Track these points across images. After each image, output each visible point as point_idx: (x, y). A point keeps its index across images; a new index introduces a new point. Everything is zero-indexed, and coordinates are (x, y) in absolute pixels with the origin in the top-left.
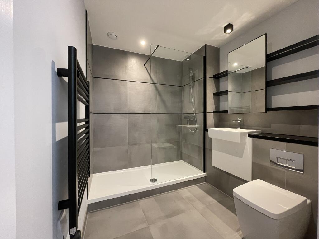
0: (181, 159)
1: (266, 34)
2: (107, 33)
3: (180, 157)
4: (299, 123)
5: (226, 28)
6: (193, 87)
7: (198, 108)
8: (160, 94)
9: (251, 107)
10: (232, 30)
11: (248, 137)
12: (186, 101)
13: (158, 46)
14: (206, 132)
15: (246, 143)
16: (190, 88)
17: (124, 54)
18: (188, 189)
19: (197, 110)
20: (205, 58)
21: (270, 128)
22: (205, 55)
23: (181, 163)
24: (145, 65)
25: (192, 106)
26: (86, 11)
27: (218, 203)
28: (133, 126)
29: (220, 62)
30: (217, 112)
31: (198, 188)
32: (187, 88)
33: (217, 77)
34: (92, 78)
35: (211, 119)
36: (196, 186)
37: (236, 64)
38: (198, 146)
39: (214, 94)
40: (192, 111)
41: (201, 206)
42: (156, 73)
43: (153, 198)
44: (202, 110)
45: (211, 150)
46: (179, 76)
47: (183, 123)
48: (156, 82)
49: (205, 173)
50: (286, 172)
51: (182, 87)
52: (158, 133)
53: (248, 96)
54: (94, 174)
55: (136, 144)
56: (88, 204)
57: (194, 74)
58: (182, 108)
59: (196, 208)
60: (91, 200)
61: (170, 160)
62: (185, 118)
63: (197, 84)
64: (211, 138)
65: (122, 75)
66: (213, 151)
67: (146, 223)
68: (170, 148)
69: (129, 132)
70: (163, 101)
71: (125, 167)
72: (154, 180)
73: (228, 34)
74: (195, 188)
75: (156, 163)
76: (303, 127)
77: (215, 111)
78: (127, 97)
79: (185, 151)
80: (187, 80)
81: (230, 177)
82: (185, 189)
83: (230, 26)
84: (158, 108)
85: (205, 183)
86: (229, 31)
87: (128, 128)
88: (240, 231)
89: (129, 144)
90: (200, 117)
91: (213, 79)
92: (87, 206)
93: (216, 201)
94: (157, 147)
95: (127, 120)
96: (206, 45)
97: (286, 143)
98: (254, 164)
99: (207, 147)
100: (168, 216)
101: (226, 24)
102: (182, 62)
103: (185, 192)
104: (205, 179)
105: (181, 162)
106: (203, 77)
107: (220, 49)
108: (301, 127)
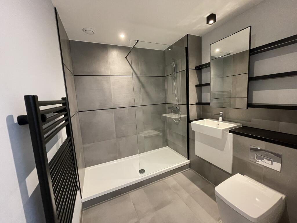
0: (167, 145)
1: (250, 27)
2: (82, 29)
3: (166, 143)
4: (279, 120)
5: (209, 19)
6: (176, 78)
7: (181, 100)
8: (143, 86)
9: (231, 91)
10: (215, 21)
11: (230, 132)
12: (169, 92)
13: (138, 41)
14: (189, 123)
15: (227, 138)
16: (172, 79)
17: (104, 48)
18: (174, 177)
19: (181, 101)
20: (187, 49)
21: (250, 121)
22: (187, 46)
23: (167, 150)
24: (126, 58)
25: (175, 96)
26: (55, 9)
27: (201, 191)
28: (119, 120)
29: (203, 53)
30: (199, 103)
31: (183, 175)
32: (170, 79)
33: (199, 69)
34: (73, 77)
35: (194, 111)
36: (181, 174)
37: (217, 50)
38: (182, 135)
39: (197, 86)
40: (176, 102)
41: (186, 195)
42: (138, 65)
43: (142, 189)
44: (185, 102)
45: (194, 140)
46: (162, 66)
47: (167, 112)
48: (139, 74)
49: (189, 160)
50: (264, 168)
51: (165, 77)
52: (144, 124)
53: (229, 80)
54: (86, 168)
55: (124, 137)
56: (82, 202)
57: (176, 65)
58: (165, 98)
59: (181, 198)
60: (84, 199)
61: (156, 147)
62: (169, 108)
63: (179, 75)
64: (194, 131)
65: (104, 70)
66: (196, 141)
67: (137, 217)
68: (157, 136)
69: (116, 126)
70: (147, 93)
71: (115, 158)
72: (142, 171)
73: (211, 25)
74: (180, 175)
75: (144, 151)
76: (282, 124)
77: (197, 102)
78: (110, 92)
79: (170, 138)
80: (169, 70)
81: (212, 166)
82: (171, 178)
83: (212, 17)
84: (143, 100)
85: (189, 169)
86: (211, 22)
87: (115, 123)
88: (221, 220)
89: (117, 137)
90: (184, 108)
91: (195, 70)
92: (81, 204)
93: (199, 189)
94: (144, 136)
95: (113, 115)
96: (188, 35)
97: (265, 142)
98: (234, 158)
99: (190, 137)
100: (156, 209)
101: (209, 14)
102: (164, 52)
103: (171, 180)
104: (189, 166)
105: (167, 148)
106: (185, 69)
107: (202, 38)
108: (280, 124)
